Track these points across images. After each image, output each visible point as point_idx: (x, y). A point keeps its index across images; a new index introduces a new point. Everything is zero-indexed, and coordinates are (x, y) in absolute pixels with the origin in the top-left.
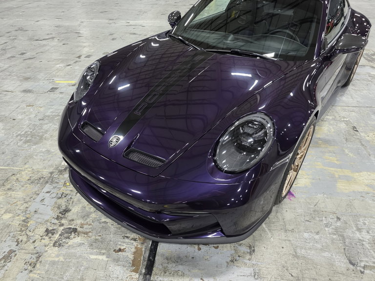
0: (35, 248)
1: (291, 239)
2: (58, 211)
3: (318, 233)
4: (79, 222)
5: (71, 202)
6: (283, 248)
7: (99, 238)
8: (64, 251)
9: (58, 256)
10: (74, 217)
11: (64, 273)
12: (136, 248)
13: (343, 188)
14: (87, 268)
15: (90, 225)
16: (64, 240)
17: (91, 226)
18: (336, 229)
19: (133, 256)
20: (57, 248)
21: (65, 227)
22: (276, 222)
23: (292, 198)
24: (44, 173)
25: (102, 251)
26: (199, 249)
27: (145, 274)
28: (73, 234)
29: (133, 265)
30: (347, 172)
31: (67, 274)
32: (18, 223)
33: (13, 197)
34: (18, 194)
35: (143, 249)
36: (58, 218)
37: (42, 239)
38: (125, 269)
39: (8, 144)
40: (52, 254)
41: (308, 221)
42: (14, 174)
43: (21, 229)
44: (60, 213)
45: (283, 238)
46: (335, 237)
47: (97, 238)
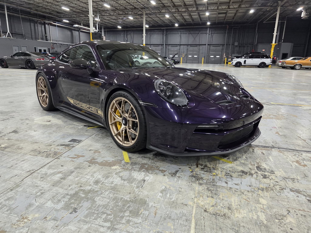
0: (281, 181)
4: (250, 166)
5: (234, 171)
10: (247, 168)
17: (252, 162)
20: (275, 172)
21: (257, 171)
28: (261, 168)
36: (251, 174)
37: (273, 179)
43: (270, 190)
44: (246, 174)
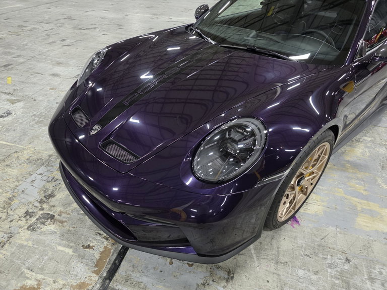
0: (10, 227)
1: (281, 274)
2: (44, 195)
3: (316, 273)
4: (59, 209)
5: (58, 188)
6: (268, 282)
7: (73, 229)
8: (35, 235)
9: (28, 240)
10: (57, 203)
11: (28, 259)
12: (105, 248)
13: (364, 224)
14: (50, 259)
15: (69, 214)
16: (39, 225)
17: (69, 216)
18: (342, 273)
19: (100, 255)
20: (30, 231)
21: (45, 211)
22: (269, 249)
23: (295, 226)
24: (44, 155)
25: (71, 244)
26: (171, 263)
27: (105, 279)
28: (49, 220)
29: (97, 265)
30: (374, 207)
31: (30, 261)
32: (4, 199)
33: (8, 174)
34: (14, 172)
35: (112, 251)
36: (41, 202)
37: (19, 220)
38: (87, 268)
39: (21, 123)
40: (24, 237)
41: (308, 256)
42: (16, 152)
43: (5, 206)
44: (45, 197)
45: (272, 270)
46: (337, 282)
47: (70, 229)
